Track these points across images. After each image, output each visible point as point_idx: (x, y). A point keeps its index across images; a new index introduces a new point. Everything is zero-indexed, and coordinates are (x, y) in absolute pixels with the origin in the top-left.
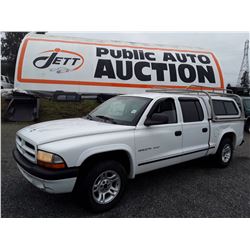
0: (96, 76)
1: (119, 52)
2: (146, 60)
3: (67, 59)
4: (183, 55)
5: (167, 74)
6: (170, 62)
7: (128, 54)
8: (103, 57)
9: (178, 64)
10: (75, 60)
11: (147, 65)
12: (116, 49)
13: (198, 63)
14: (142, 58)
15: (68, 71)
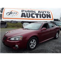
0: (21, 17)
1: (27, 11)
2: (34, 13)
4: (43, 11)
5: (39, 16)
6: (40, 13)
7: (29, 11)
8: (23, 12)
10: (16, 13)
11: (34, 14)
13: (47, 13)
14: (33, 12)
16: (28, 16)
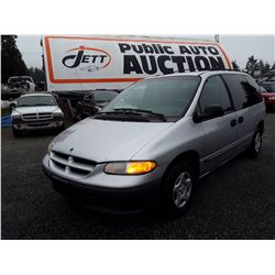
0: (125, 72)
1: (140, 47)
2: (166, 54)
3: (95, 57)
4: (196, 48)
5: (186, 65)
6: (186, 55)
7: (149, 49)
8: (128, 53)
9: (193, 56)
10: (103, 57)
11: (168, 58)
12: (136, 44)
13: (209, 54)
14: (162, 52)
15: (98, 69)
16: (150, 68)
